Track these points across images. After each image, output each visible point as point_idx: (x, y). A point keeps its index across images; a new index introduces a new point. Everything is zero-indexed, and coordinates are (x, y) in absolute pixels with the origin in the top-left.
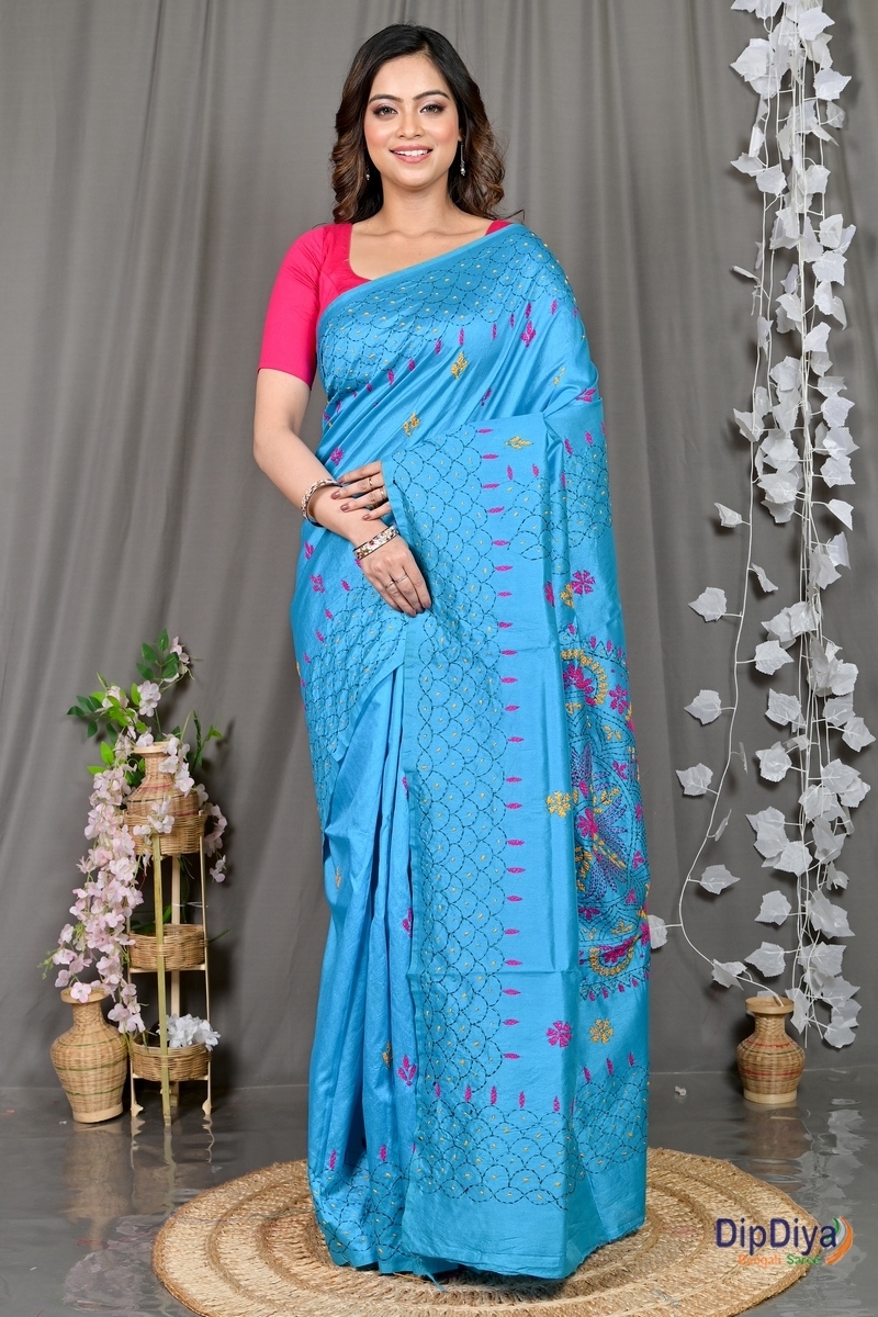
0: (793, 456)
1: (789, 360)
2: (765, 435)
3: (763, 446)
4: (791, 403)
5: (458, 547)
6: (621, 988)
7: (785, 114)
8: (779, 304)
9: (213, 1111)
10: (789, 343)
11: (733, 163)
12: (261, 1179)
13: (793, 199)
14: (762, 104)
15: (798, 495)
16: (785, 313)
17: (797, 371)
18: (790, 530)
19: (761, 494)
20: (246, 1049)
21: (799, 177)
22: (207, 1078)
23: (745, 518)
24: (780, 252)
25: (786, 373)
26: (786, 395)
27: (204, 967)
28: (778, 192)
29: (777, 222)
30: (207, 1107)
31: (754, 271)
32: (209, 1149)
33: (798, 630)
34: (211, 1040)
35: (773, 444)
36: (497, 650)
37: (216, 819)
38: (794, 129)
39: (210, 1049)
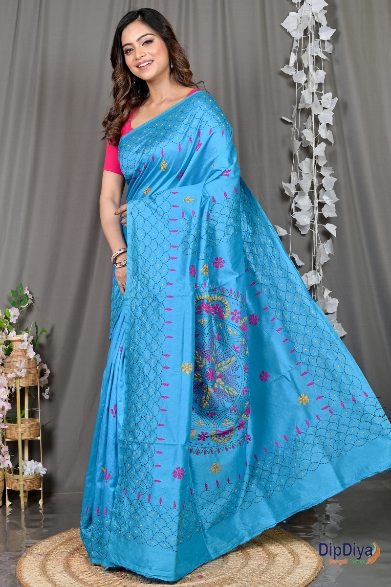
0: (309, 204)
1: (307, 160)
2: (296, 194)
3: (296, 199)
4: (308, 179)
5: (155, 247)
6: (227, 449)
7: (305, 47)
8: (303, 134)
9: (43, 504)
10: (307, 151)
11: (282, 69)
12: (66, 535)
13: (309, 86)
14: (295, 42)
15: (311, 221)
16: (305, 138)
17: (311, 164)
18: (307, 238)
19: (295, 221)
20: (59, 476)
21: (312, 75)
22: (41, 489)
23: (288, 232)
24: (303, 110)
25: (305, 165)
26: (306, 175)
27: (39, 438)
28: (303, 83)
29: (302, 96)
30: (41, 502)
31: (291, 119)
32: (42, 522)
33: (311, 283)
34: (43, 472)
35: (300, 198)
36: (165, 295)
37: (45, 370)
38: (310, 53)
39: (42, 476)
